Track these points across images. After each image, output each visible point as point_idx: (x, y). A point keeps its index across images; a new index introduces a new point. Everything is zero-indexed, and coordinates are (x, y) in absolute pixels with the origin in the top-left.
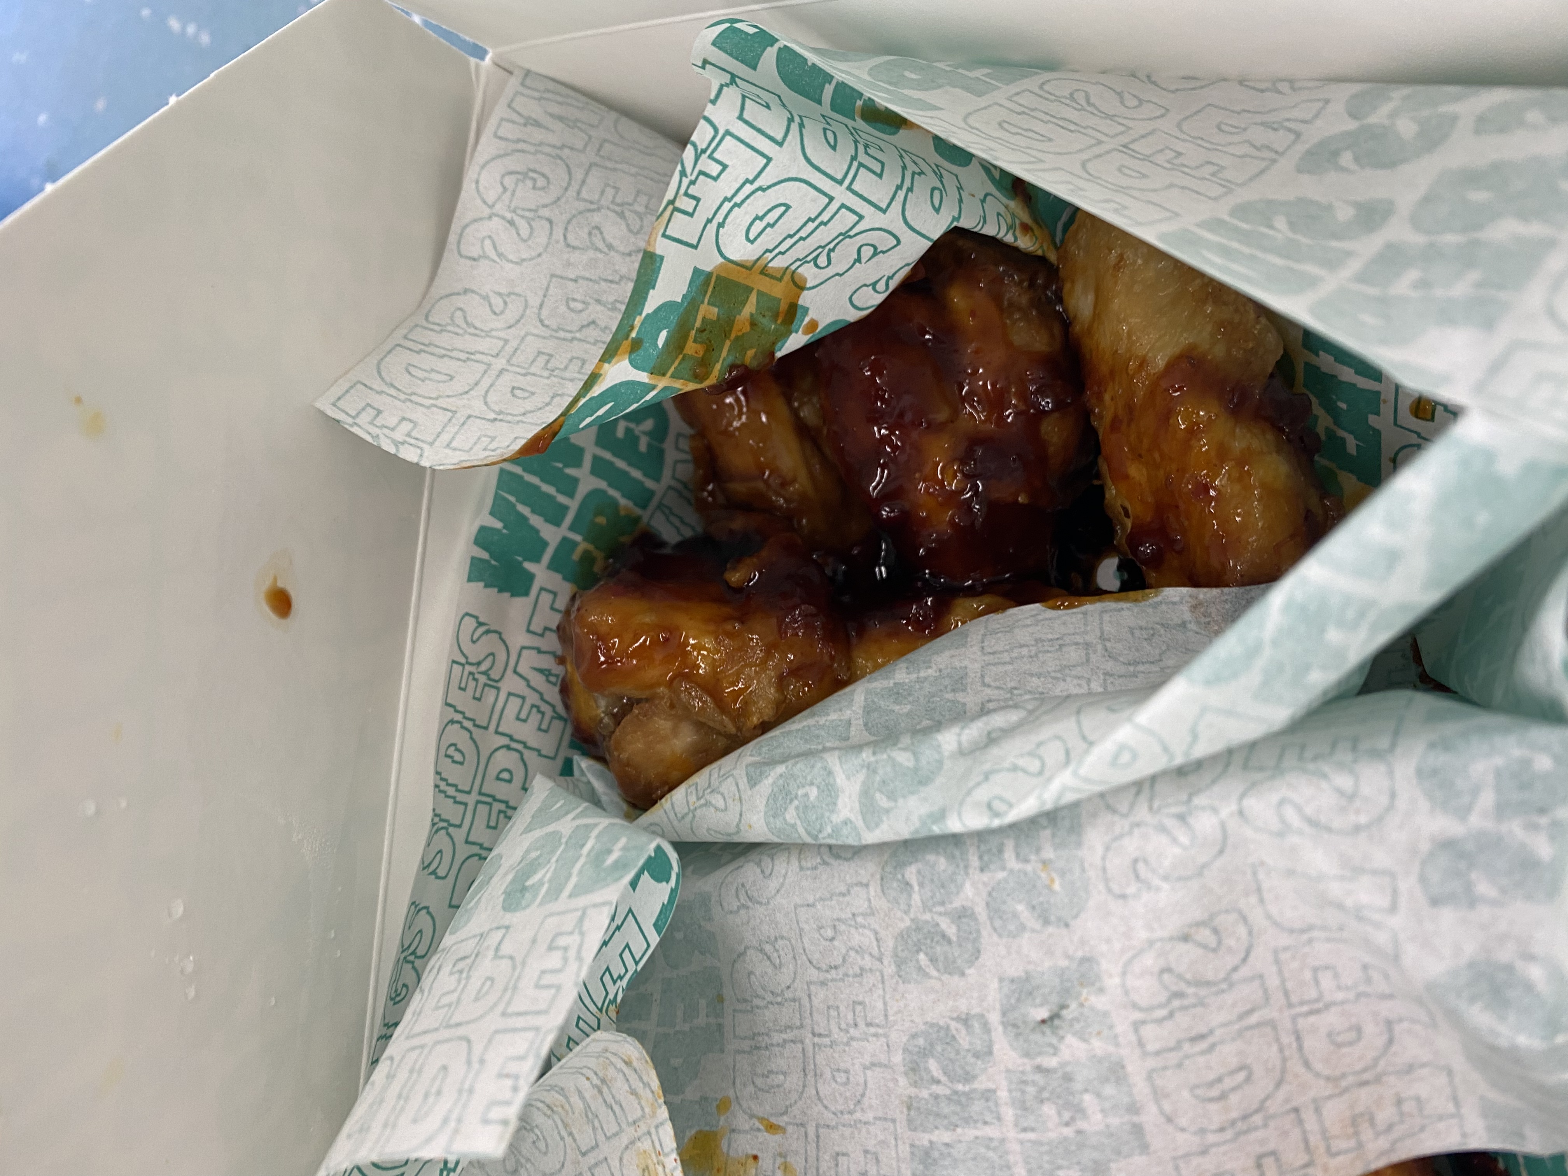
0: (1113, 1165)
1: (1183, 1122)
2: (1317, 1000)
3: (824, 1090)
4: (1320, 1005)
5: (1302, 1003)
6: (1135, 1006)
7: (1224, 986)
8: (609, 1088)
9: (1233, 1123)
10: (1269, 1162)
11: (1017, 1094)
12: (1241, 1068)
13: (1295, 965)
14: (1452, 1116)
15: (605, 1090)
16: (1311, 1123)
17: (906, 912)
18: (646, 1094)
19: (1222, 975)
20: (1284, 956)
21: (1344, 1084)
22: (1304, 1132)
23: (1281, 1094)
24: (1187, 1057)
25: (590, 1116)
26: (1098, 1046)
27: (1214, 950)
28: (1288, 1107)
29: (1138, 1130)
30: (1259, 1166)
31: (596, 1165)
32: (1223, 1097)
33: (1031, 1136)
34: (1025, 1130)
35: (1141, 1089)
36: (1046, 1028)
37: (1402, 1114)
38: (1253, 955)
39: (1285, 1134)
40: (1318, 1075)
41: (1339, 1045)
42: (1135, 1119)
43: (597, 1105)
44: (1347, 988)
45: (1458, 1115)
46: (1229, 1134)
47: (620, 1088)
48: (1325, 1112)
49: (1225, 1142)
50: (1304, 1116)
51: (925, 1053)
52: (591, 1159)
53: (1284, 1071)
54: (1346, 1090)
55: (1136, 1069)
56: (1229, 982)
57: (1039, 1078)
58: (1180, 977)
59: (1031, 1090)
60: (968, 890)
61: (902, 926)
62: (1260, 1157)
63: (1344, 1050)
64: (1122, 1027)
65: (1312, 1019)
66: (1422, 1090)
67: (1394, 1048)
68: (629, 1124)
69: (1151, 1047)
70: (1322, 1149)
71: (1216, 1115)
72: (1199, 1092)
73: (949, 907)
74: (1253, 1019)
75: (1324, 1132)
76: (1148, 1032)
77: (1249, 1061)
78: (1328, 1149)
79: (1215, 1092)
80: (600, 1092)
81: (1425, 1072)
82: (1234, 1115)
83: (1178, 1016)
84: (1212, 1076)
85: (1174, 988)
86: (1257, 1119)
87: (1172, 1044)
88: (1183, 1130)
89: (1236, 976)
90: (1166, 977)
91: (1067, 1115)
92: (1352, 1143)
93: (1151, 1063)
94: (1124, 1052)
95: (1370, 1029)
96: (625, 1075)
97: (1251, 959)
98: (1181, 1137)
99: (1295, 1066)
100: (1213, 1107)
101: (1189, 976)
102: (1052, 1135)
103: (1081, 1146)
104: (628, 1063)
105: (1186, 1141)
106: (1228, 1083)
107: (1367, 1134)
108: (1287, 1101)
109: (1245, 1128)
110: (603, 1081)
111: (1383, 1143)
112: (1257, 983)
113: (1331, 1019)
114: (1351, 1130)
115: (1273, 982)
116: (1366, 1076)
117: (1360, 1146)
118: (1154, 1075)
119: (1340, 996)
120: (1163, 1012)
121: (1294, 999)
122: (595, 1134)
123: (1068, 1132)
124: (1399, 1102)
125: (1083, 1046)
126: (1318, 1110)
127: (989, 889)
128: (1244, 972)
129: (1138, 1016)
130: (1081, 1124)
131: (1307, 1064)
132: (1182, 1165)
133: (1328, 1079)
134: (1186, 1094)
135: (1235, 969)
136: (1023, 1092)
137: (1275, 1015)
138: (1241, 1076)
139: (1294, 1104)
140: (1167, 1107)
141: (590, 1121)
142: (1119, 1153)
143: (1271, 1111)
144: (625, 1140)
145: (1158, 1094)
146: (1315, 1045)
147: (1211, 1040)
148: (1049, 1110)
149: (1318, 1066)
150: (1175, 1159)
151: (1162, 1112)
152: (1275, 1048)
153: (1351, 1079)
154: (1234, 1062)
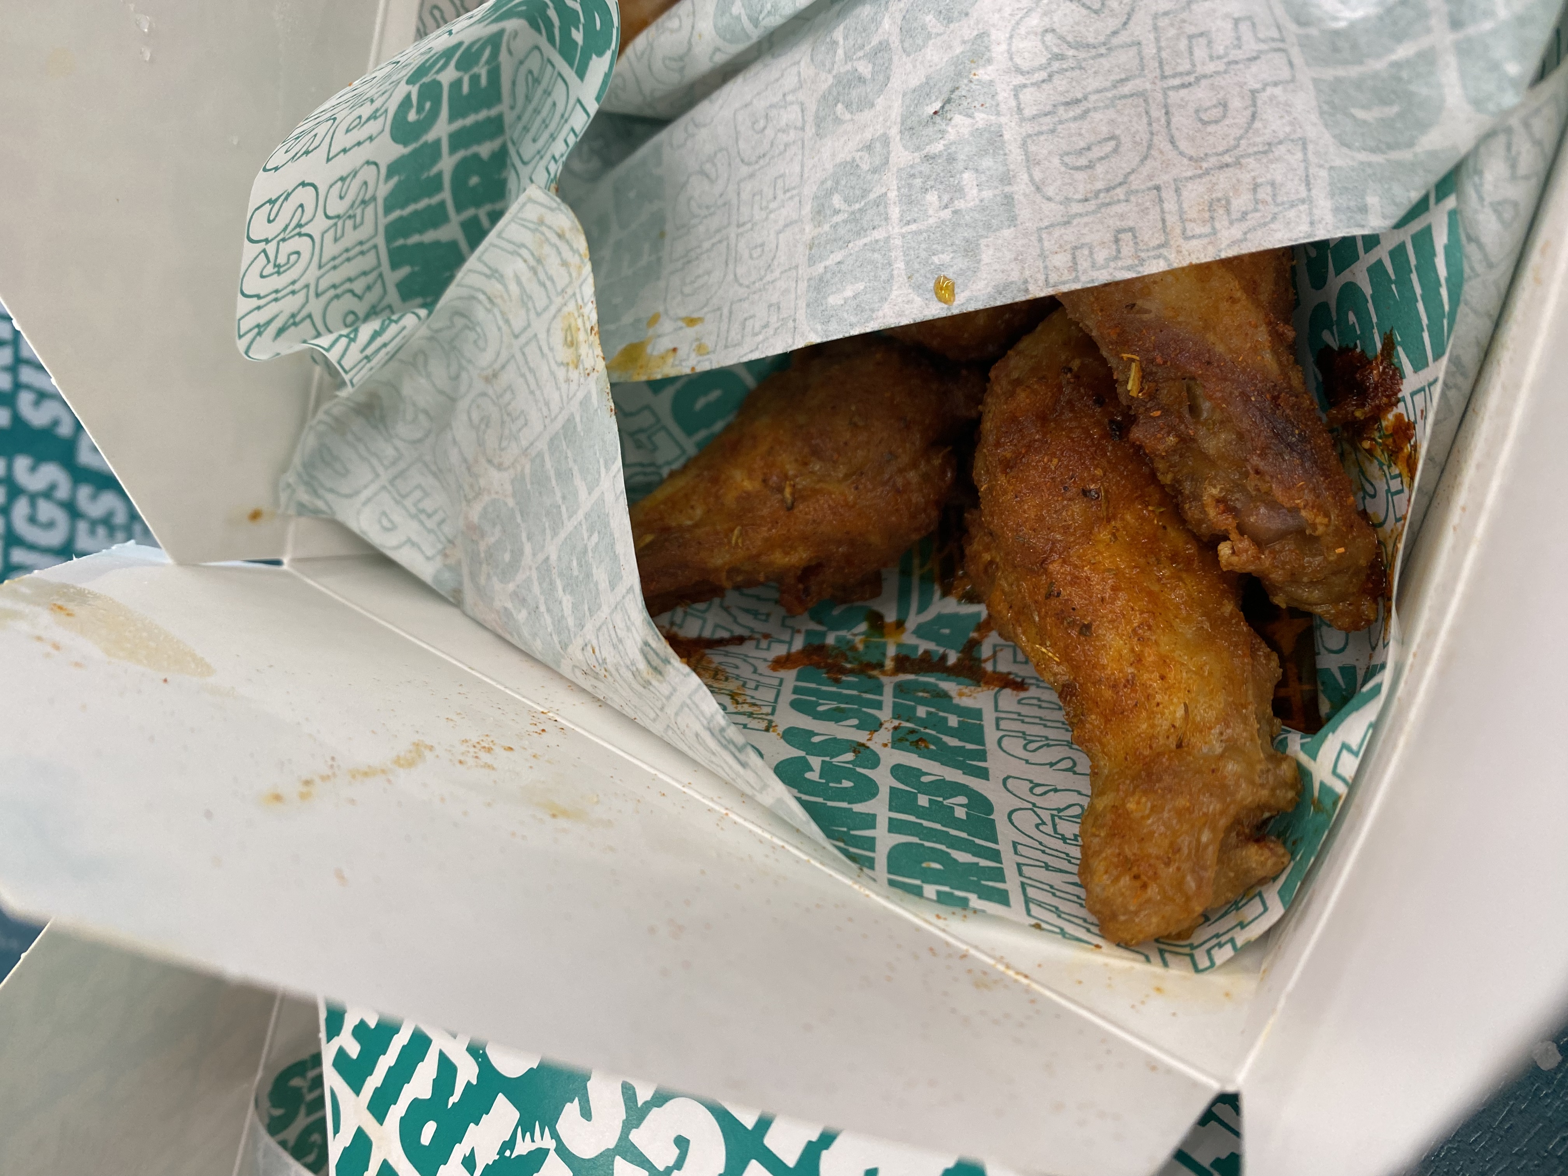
0: (983, 242)
1: (1050, 191)
2: (1188, 73)
3: (741, 270)
4: (1192, 79)
5: (1174, 76)
6: (1019, 71)
7: (1103, 50)
8: (543, 266)
9: (1097, 194)
10: (1126, 237)
11: (905, 191)
12: (1112, 138)
13: (1172, 32)
14: (1303, 201)
15: (540, 269)
16: (1170, 206)
17: (830, 72)
18: (574, 260)
19: (1102, 38)
20: (1163, 22)
21: (1205, 165)
22: (1163, 211)
23: (1145, 170)
24: (1061, 122)
25: (525, 299)
26: (981, 118)
27: (1096, 12)
28: (1150, 184)
29: (1009, 200)
30: (1117, 241)
31: (527, 343)
32: (1090, 166)
33: (913, 227)
34: (908, 223)
35: (1016, 155)
36: (937, 119)
37: (1257, 202)
38: (1134, 19)
39: (1145, 211)
40: (1181, 154)
41: (1205, 123)
42: (1007, 189)
43: (533, 288)
44: (1219, 57)
45: (1308, 200)
46: (1092, 205)
47: (553, 264)
48: (1185, 193)
49: (1087, 214)
50: (1164, 195)
51: (829, 193)
52: (523, 339)
53: (1150, 147)
54: (1207, 172)
55: (1012, 133)
56: (1108, 47)
57: (925, 168)
58: (1062, 38)
59: (918, 182)
60: (886, 24)
61: (824, 86)
62: (1119, 231)
63: (1210, 129)
64: (1004, 94)
65: (1183, 92)
66: (1277, 172)
67: (1258, 124)
68: (558, 294)
69: (1028, 112)
70: (1178, 231)
71: (1082, 184)
72: (1066, 159)
73: (867, 48)
74: (1127, 89)
75: (1181, 212)
76: (1027, 96)
77: (1118, 132)
78: (1184, 231)
79: (1083, 161)
80: (535, 273)
81: (1282, 149)
82: (1099, 185)
83: (1056, 79)
84: (1082, 144)
85: (1056, 50)
86: (1120, 192)
87: (1049, 108)
88: (1049, 199)
89: (1115, 41)
90: (1049, 37)
91: (946, 198)
92: (1207, 229)
93: (1028, 128)
94: (1003, 120)
95: (1236, 103)
96: (557, 249)
97: (1131, 24)
98: (1047, 207)
99: (1161, 142)
100: (1080, 176)
101: (1070, 38)
102: (931, 221)
103: (956, 225)
104: (561, 236)
105: (1052, 211)
106: (1096, 152)
107: (1221, 223)
108: (1150, 177)
109: (1107, 200)
110: (539, 261)
111: (1236, 232)
112: (1135, 49)
113: (1201, 94)
114: (1207, 215)
115: (1150, 50)
116: (1227, 159)
117: (1214, 232)
118: (1029, 141)
119: (1211, 67)
120: (1043, 75)
121: (1168, 71)
122: (528, 315)
123: (946, 214)
124: (1255, 188)
125: (968, 121)
126: (1177, 190)
127: (904, 13)
128: (1124, 37)
129: (1020, 80)
130: (960, 204)
131: (1172, 142)
132: (1044, 236)
133: (1191, 159)
134: (1056, 161)
135: (1115, 33)
136: (910, 186)
137: (1148, 86)
138: (1110, 146)
139: (1156, 181)
140: (1038, 175)
141: (524, 304)
142: (988, 227)
143: (1134, 187)
144: (553, 309)
145: (1031, 161)
146: (1182, 121)
147: (1085, 105)
148: (932, 198)
149: (1183, 145)
150: (1040, 229)
151: (1032, 180)
152: (1145, 120)
153: (1213, 161)
154: (1104, 130)
